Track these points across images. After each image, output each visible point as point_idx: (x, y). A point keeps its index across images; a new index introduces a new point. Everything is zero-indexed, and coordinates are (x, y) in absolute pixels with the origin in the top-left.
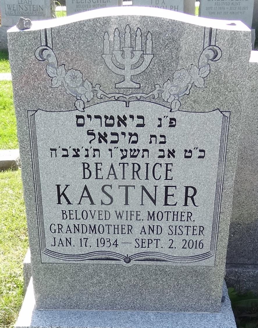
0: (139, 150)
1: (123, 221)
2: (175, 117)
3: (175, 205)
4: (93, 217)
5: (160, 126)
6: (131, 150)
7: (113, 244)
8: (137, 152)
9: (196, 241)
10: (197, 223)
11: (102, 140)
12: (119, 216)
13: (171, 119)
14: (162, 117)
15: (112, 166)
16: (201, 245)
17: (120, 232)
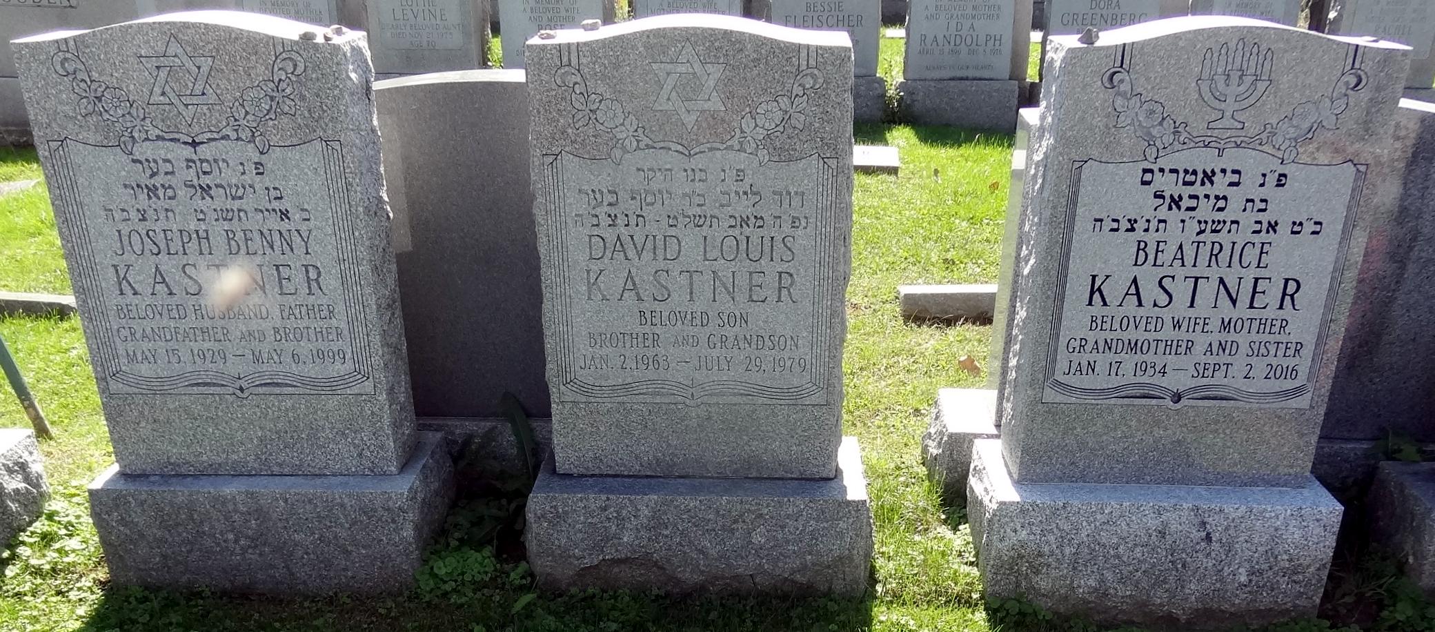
0: (1225, 222)
1: (1183, 335)
2: (1286, 172)
3: (1264, 308)
4: (1136, 327)
5: (1262, 185)
6: (1213, 222)
7: (1160, 372)
8: (1222, 224)
9: (1287, 367)
10: (1293, 338)
11: (1174, 206)
12: (1177, 325)
13: (1280, 175)
14: (1267, 171)
15: (1181, 247)
16: (1294, 372)
17: (1173, 351)
